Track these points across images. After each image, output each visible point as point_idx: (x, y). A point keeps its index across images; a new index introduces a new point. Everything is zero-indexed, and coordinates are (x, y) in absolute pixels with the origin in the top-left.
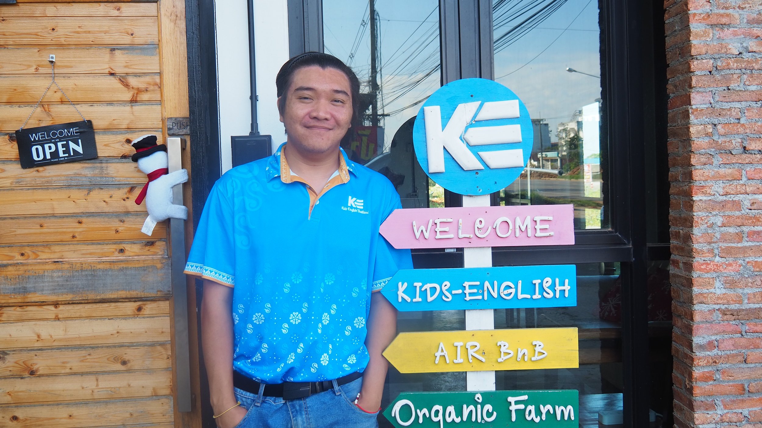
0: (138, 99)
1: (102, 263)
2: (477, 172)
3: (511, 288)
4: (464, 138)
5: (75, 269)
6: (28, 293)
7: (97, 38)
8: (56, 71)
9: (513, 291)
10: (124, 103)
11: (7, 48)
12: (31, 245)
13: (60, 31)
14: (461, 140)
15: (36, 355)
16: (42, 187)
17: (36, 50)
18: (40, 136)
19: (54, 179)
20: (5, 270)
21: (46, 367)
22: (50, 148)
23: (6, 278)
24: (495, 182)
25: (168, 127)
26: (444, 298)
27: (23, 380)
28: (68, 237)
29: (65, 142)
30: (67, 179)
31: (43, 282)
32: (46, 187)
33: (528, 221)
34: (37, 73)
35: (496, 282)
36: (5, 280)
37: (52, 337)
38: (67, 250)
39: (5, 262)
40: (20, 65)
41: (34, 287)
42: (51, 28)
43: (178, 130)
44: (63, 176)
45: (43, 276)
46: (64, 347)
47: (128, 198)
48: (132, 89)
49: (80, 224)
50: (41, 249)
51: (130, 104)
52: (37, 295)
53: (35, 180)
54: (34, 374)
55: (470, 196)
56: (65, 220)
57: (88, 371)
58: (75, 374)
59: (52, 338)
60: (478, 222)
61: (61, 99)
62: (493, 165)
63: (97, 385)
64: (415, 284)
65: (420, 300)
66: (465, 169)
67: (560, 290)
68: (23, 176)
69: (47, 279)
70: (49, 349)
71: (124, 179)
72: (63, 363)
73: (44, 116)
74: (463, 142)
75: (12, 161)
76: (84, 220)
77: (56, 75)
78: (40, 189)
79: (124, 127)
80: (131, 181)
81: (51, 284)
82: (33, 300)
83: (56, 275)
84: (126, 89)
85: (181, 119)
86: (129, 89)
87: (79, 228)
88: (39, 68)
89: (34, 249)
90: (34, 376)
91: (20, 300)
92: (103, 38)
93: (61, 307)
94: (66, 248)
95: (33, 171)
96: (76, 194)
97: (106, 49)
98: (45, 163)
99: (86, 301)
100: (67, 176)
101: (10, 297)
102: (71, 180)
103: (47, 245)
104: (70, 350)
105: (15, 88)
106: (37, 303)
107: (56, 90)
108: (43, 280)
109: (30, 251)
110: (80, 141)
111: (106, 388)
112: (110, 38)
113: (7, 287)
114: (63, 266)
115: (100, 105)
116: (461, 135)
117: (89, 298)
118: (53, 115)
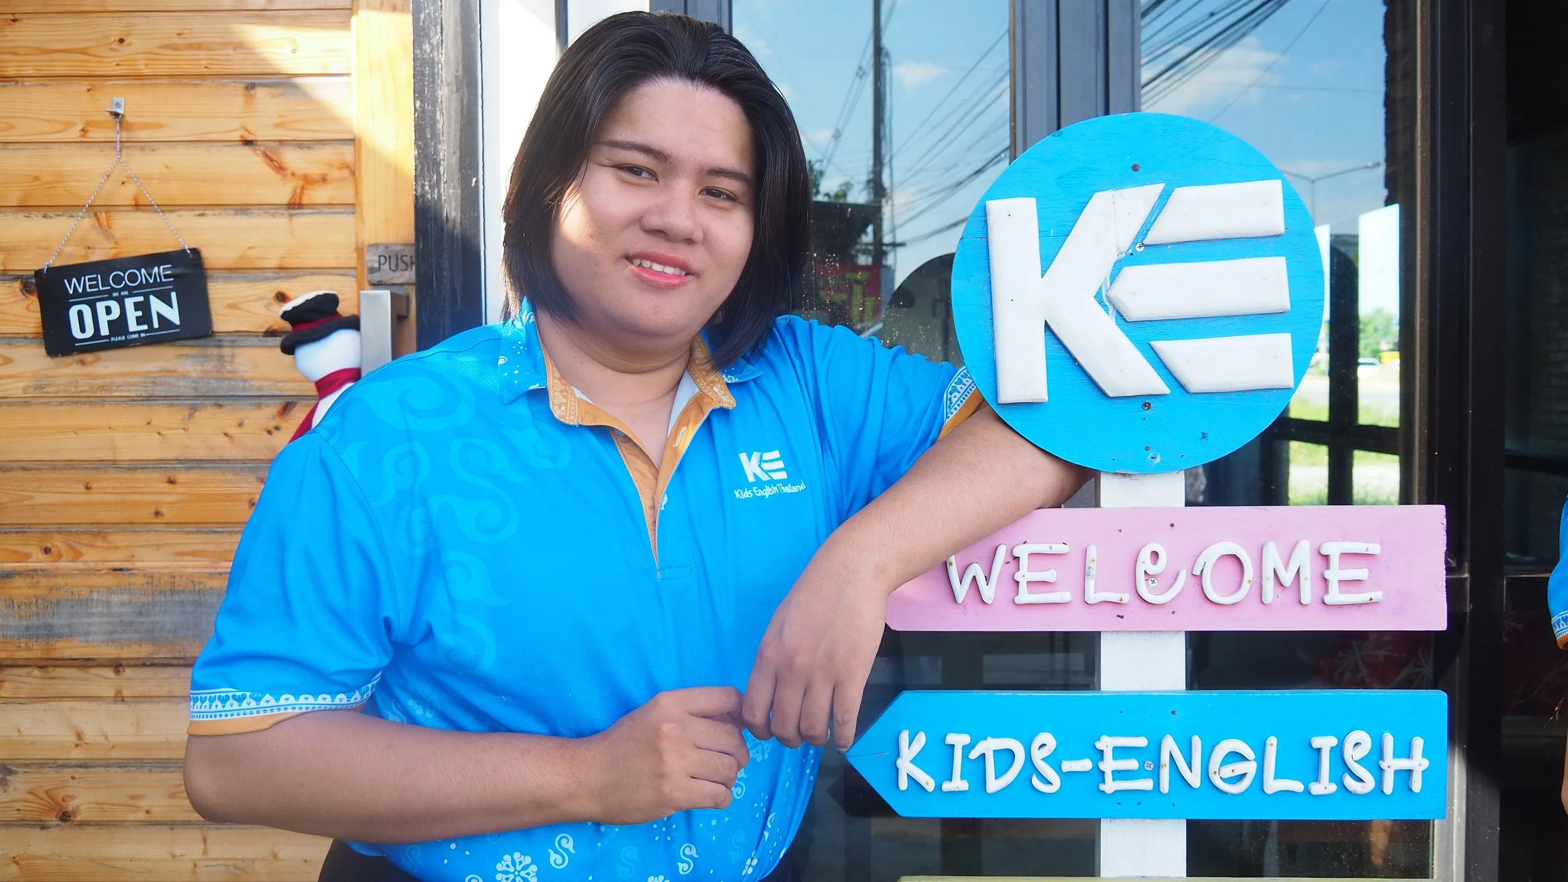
0: (305, 201)
1: (218, 575)
2: (1146, 401)
3: (1243, 758)
4: (1108, 297)
5: (158, 589)
6: (56, 639)
7: (216, 60)
8: (125, 136)
9: (1250, 768)
10: (273, 209)
11: (23, 85)
12: (65, 530)
13: (137, 44)
14: (1101, 302)
15: (73, 778)
16: (91, 399)
17: (85, 88)
18: (88, 284)
19: (118, 380)
20: (7, 586)
21: (97, 806)
22: (108, 311)
23: (10, 603)
24: (1203, 433)
25: (370, 265)
26: (1035, 781)
27: (44, 832)
28: (145, 515)
29: (141, 299)
30: (145, 382)
31: (90, 615)
32: (98, 399)
33: (1304, 557)
34: (84, 142)
35: (1197, 741)
36: (8, 606)
37: (109, 738)
38: (143, 543)
39: (8, 566)
40: (49, 121)
41: (69, 626)
42: (117, 39)
43: (391, 272)
44: (139, 374)
45: (88, 602)
46: (133, 761)
47: (277, 428)
48: (290, 177)
49: (171, 486)
50: (87, 539)
51: (286, 212)
52: (76, 643)
53: (77, 382)
54: (69, 821)
55: (1124, 475)
56: (140, 475)
57: (186, 819)
58: (157, 823)
59: (108, 741)
60: (1145, 556)
61: (136, 199)
62: (1198, 379)
63: (205, 852)
64: (951, 739)
65: (964, 785)
66: (1111, 395)
67: (1395, 771)
68: (51, 373)
69: (97, 607)
70: (100, 766)
71: (269, 383)
72: (133, 797)
73: (95, 236)
74: (1107, 311)
75: (28, 338)
76: (181, 477)
77: (126, 144)
78: (85, 403)
79: (273, 263)
80: (286, 390)
81: (105, 619)
82: (67, 654)
83: (116, 600)
84: (278, 176)
85: (399, 248)
86: (284, 176)
87: (170, 493)
88: (90, 129)
89: (71, 538)
90: (69, 823)
91: (39, 654)
92: (229, 60)
93: (128, 672)
94: (142, 538)
95: (72, 363)
96: (164, 416)
97: (234, 84)
98: (97, 345)
99: (182, 662)
100: (146, 375)
101: (18, 645)
102: (152, 385)
103: (99, 531)
104: (147, 770)
105: (36, 174)
106: (75, 662)
107: (125, 180)
108: (89, 610)
109: (63, 542)
110: (173, 295)
111: (224, 859)
112: (244, 60)
113: (12, 622)
114: (133, 579)
115: (220, 214)
116: (1100, 288)
117: (188, 655)
118: (118, 234)
